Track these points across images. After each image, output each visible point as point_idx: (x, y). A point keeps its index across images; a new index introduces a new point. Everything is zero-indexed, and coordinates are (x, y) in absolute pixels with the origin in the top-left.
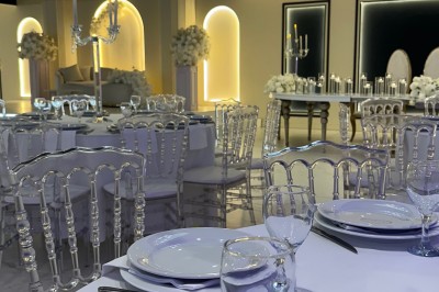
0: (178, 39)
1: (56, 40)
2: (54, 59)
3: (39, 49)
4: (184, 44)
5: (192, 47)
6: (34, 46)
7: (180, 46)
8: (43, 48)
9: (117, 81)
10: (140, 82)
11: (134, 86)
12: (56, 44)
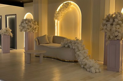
0: (108, 21)
1: (38, 23)
2: (36, 31)
3: (29, 27)
4: (112, 25)
5: (118, 26)
6: (26, 25)
7: (109, 25)
8: (31, 26)
9: (66, 46)
10: (80, 48)
11: (76, 50)
12: (38, 24)
